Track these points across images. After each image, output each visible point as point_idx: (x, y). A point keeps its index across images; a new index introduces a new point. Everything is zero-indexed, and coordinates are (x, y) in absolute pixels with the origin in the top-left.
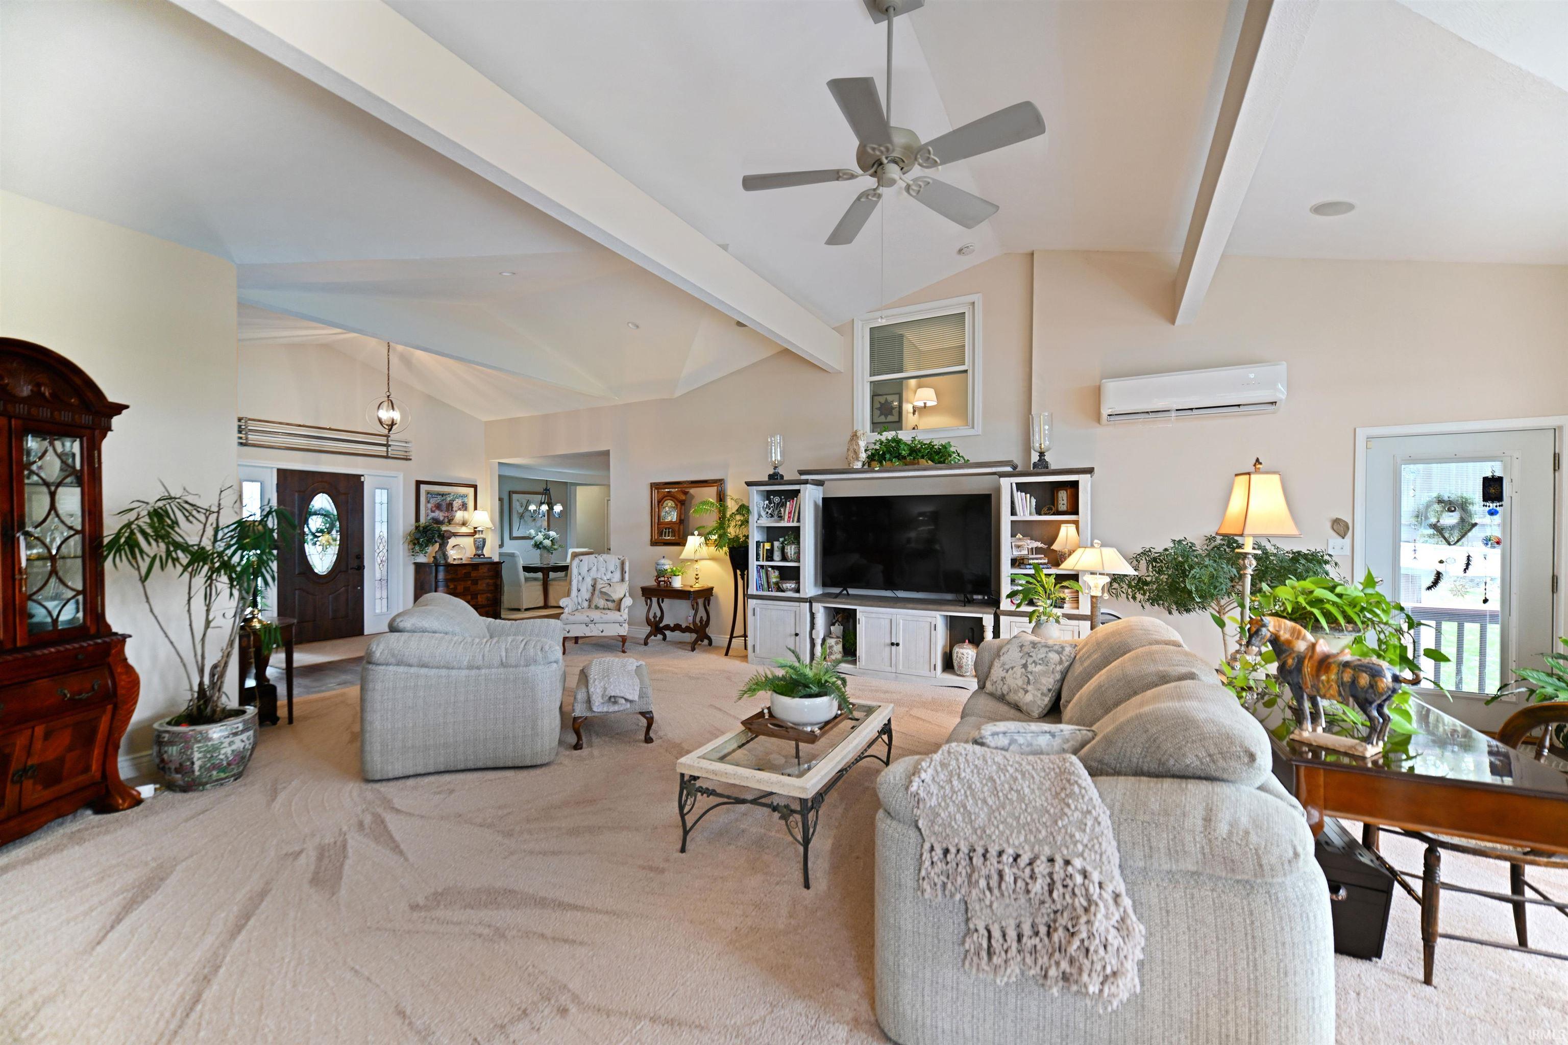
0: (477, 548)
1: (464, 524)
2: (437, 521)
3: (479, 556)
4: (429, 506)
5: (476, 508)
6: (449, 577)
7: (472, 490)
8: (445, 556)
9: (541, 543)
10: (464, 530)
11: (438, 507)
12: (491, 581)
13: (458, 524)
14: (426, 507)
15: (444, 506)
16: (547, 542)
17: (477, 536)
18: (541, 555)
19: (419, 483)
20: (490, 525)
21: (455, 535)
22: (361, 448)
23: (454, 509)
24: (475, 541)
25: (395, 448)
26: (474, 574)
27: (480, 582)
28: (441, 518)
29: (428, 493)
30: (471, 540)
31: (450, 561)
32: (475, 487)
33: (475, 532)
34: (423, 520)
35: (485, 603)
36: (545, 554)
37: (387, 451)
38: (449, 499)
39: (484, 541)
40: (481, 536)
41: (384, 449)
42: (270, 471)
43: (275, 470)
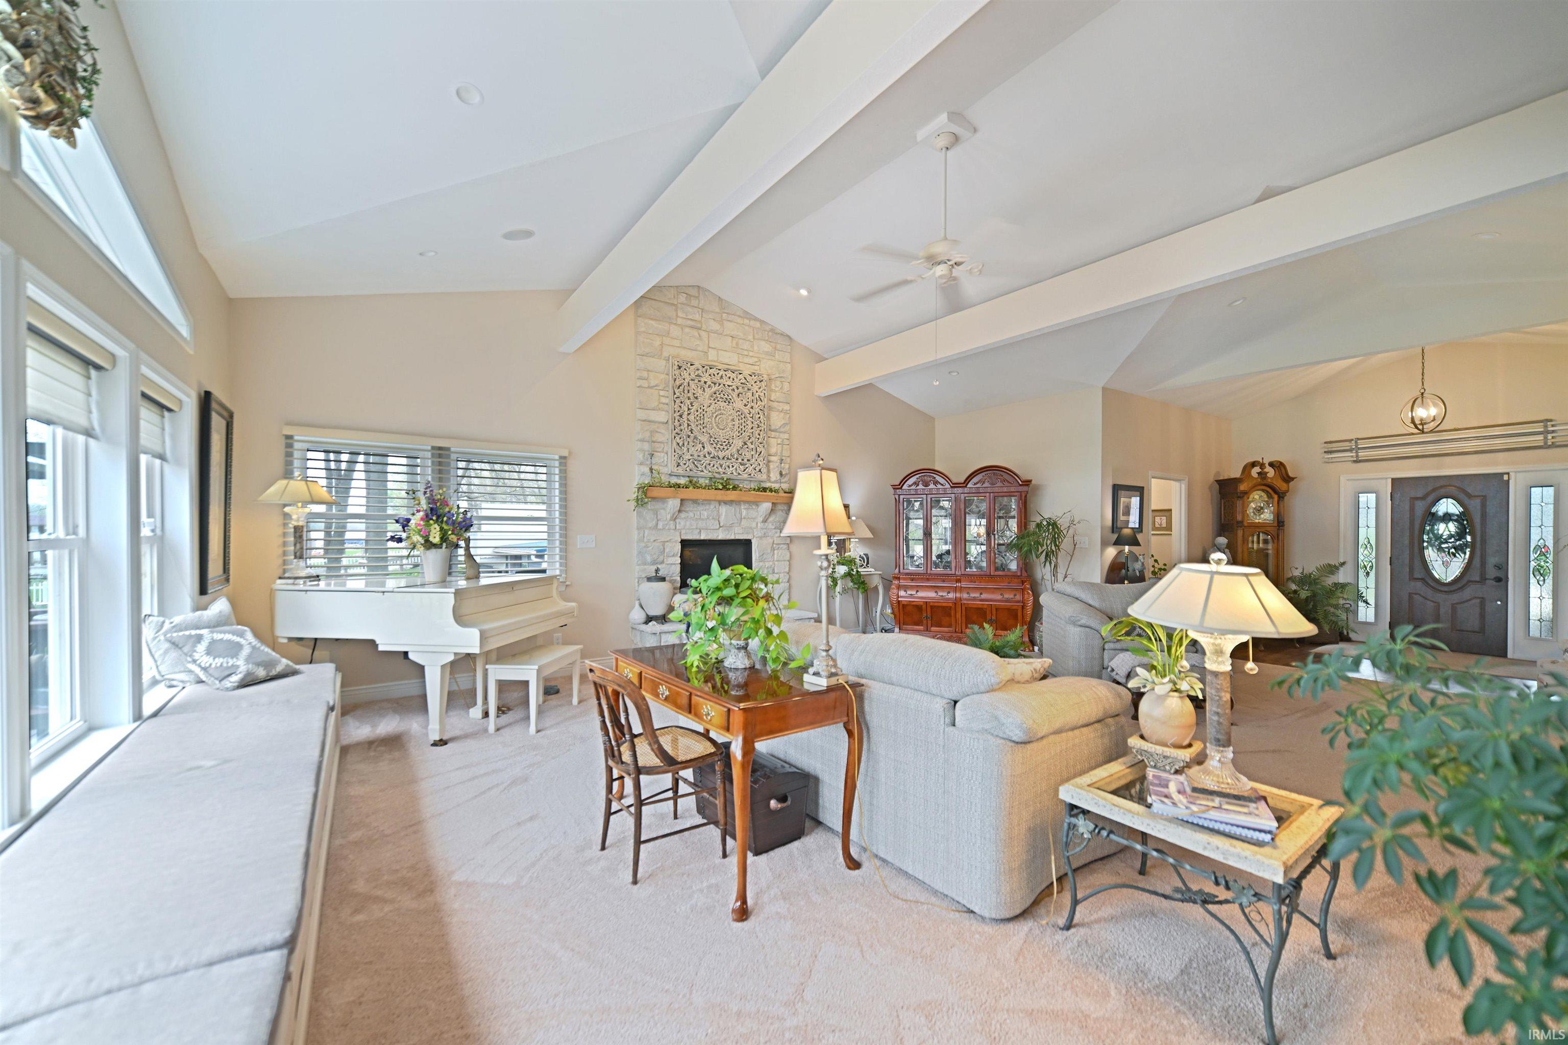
37: (1545, 439)
41: (1542, 437)
42: (1384, 481)
43: (1390, 481)
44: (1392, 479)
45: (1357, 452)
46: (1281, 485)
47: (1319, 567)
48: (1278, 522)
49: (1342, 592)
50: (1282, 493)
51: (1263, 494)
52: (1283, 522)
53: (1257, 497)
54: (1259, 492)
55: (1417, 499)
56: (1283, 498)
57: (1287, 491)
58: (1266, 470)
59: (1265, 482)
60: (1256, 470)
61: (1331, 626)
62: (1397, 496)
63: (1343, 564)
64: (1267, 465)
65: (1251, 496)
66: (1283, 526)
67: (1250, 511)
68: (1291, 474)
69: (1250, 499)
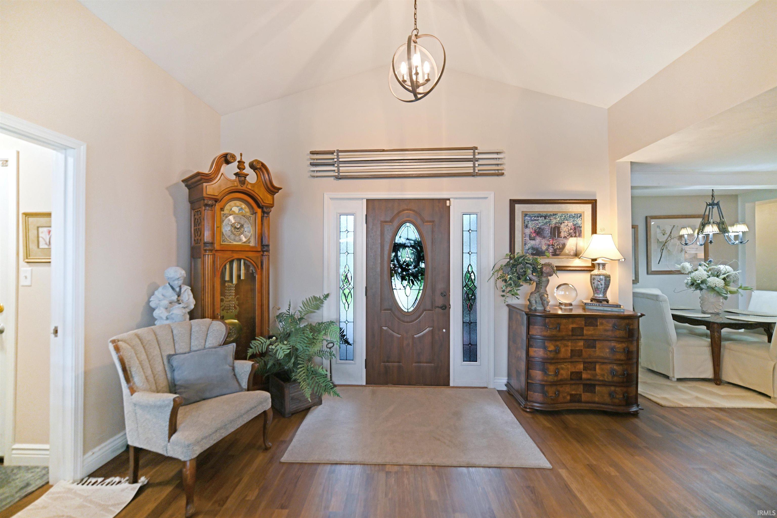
0: (596, 290)
1: (577, 255)
2: (538, 252)
3: (599, 301)
4: (528, 231)
5: (594, 231)
6: (548, 333)
7: (589, 206)
8: (543, 301)
9: (703, 282)
10: (577, 262)
11: (539, 232)
12: (619, 346)
13: (568, 255)
14: (523, 233)
15: (547, 232)
16: (717, 282)
17: (596, 272)
18: (702, 299)
19: (513, 203)
20: (617, 255)
21: (561, 269)
22: (444, 167)
23: (563, 234)
24: (592, 279)
25: (481, 162)
26: (588, 331)
27: (598, 345)
28: (544, 248)
29: (525, 215)
30: (586, 277)
31: (550, 309)
32: (594, 203)
33: (593, 266)
34: (518, 249)
35: (608, 378)
36: (711, 297)
37: (474, 167)
38: (554, 221)
39: (607, 279)
40: (602, 271)
41: (470, 164)
42: (360, 202)
43: (365, 201)
44: (367, 200)
45: (338, 167)
46: (262, 195)
47: (305, 300)
48: (263, 246)
49: (325, 334)
50: (267, 207)
51: (244, 206)
52: (268, 246)
53: (236, 209)
54: (238, 203)
55: (386, 222)
56: (268, 213)
57: (272, 206)
58: (245, 171)
59: (244, 188)
60: (233, 168)
61: (313, 389)
62: (370, 219)
63: (327, 296)
64: (247, 165)
65: (227, 207)
66: (268, 251)
67: (226, 229)
68: (276, 184)
69: (226, 211)
